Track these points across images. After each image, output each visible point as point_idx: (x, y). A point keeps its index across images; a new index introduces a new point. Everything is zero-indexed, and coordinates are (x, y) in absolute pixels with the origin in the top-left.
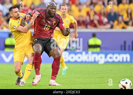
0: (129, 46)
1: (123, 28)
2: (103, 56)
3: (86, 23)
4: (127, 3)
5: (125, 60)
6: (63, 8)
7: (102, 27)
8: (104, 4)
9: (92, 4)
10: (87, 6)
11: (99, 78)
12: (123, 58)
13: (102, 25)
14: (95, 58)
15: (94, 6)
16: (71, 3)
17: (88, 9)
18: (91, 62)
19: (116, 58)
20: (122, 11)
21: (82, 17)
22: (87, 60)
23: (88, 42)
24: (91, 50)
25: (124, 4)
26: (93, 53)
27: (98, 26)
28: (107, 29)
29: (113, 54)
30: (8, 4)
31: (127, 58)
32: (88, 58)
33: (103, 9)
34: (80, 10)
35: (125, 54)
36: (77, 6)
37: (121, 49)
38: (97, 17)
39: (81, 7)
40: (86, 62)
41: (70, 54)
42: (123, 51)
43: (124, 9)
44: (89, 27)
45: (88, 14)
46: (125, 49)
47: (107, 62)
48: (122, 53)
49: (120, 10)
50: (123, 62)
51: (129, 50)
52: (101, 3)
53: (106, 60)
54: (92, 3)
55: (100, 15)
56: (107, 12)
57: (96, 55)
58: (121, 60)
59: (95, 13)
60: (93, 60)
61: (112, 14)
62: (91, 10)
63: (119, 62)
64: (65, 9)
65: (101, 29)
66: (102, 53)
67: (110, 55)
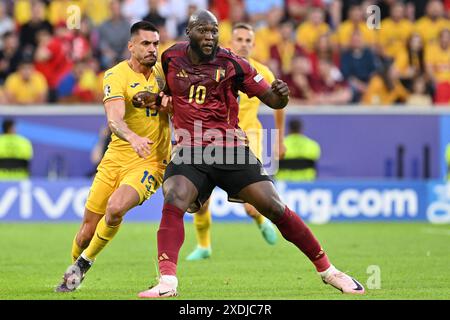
0: (415, 164)
1: (400, 101)
2: (325, 196)
4: (406, 17)
5: (400, 210)
6: (240, 36)
7: (321, 97)
8: (328, 19)
9: (289, 19)
10: (271, 28)
12: (393, 204)
13: (323, 90)
15: (296, 27)
17: (275, 37)
19: (371, 203)
20: (390, 42)
24: (284, 177)
25: (396, 20)
26: (291, 187)
27: (309, 94)
28: (339, 103)
29: (361, 189)
31: (406, 204)
33: (327, 35)
35: (402, 188)
37: (388, 174)
38: (305, 65)
42: (394, 181)
43: (398, 38)
45: (275, 53)
46: (400, 174)
47: (340, 219)
48: (391, 188)
49: (383, 40)
50: (393, 217)
51: (415, 175)
52: (318, 15)
53: (335, 211)
54: (287, 17)
55: (315, 55)
56: (339, 46)
57: (300, 195)
58: (387, 211)
59: (299, 51)
61: (358, 54)
62: (285, 39)
63: (380, 217)
64: (248, 40)
65: (319, 103)
66: (323, 187)
67: (349, 195)
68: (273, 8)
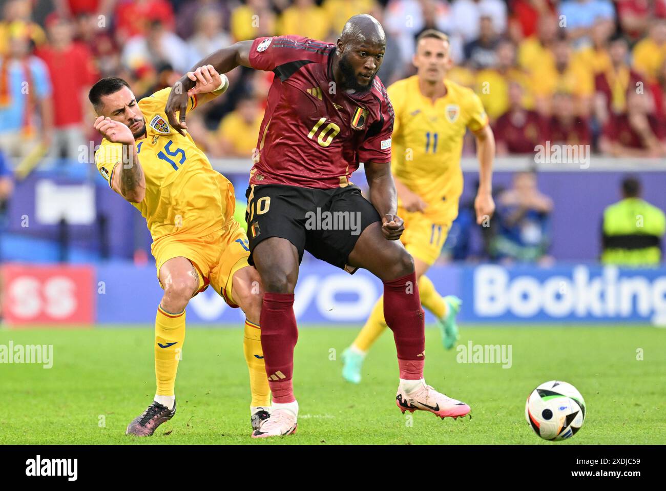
3: (592, 127)
6: (429, 49)
10: (596, 48)
11: (653, 393)
14: (635, 299)
16: (516, 30)
17: (602, 62)
18: (616, 320)
21: (573, 97)
22: (597, 309)
23: (602, 222)
24: (615, 260)
26: (626, 274)
30: (210, 37)
32: (602, 296)
34: (561, 68)
36: (544, 43)
39: (565, 50)
40: (590, 318)
41: (513, 276)
44: (605, 145)
45: (601, 83)
54: (619, 32)
55: (658, 87)
57: (639, 285)
60: (625, 307)
62: (616, 64)
64: (440, 55)
65: (663, 155)
68: (599, 19)
